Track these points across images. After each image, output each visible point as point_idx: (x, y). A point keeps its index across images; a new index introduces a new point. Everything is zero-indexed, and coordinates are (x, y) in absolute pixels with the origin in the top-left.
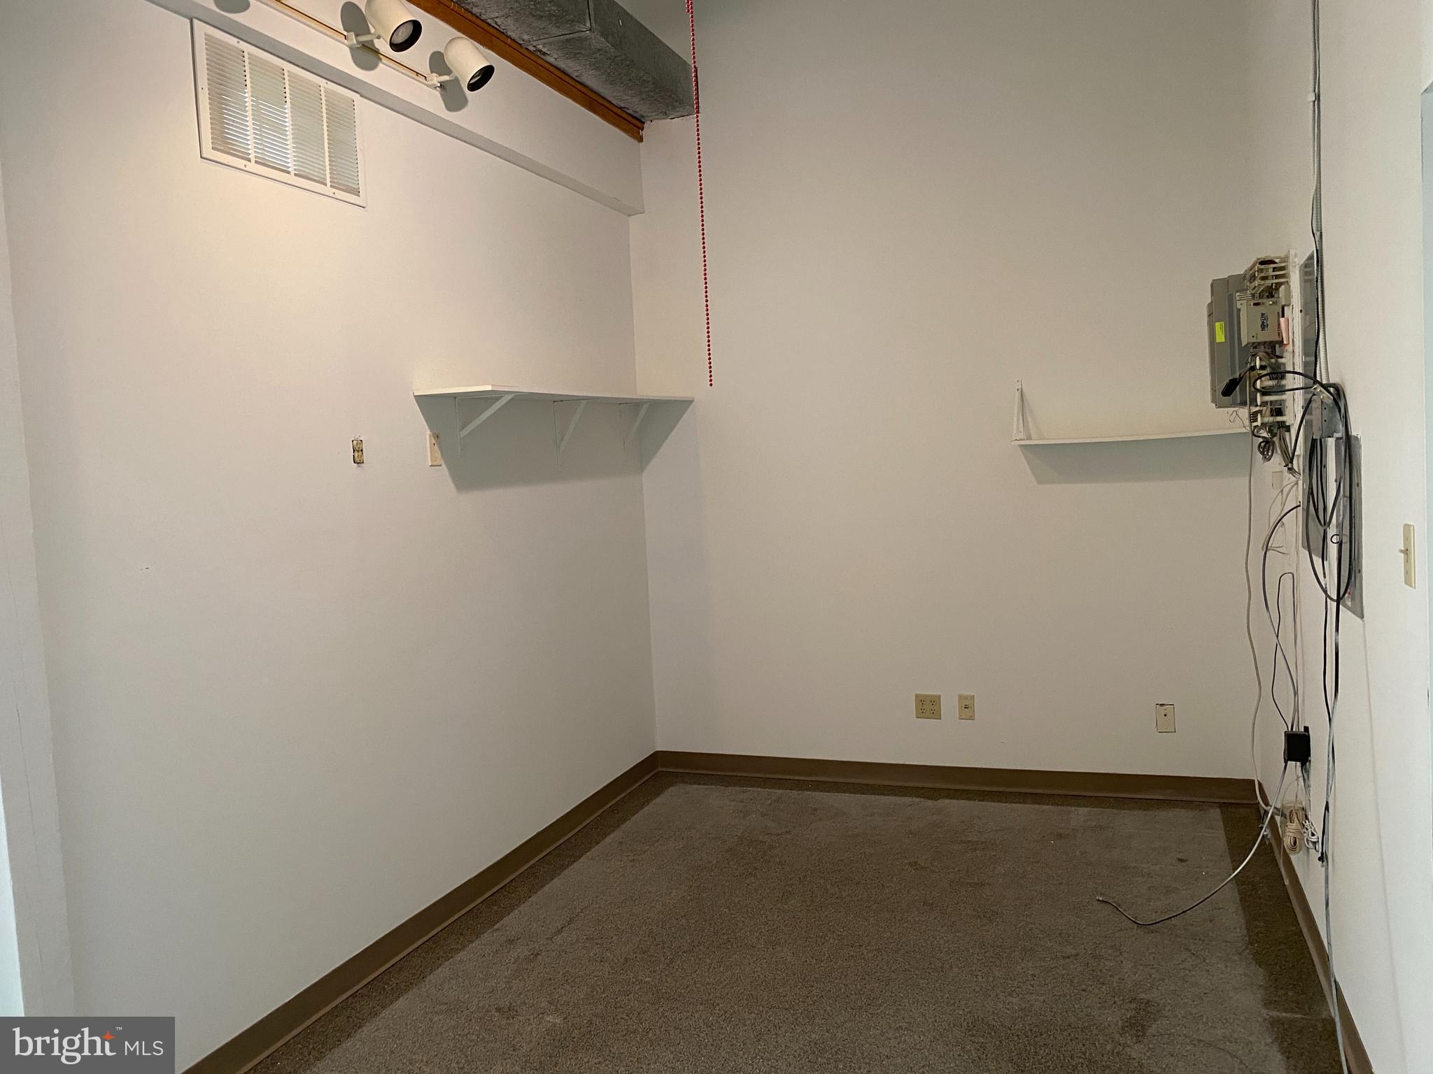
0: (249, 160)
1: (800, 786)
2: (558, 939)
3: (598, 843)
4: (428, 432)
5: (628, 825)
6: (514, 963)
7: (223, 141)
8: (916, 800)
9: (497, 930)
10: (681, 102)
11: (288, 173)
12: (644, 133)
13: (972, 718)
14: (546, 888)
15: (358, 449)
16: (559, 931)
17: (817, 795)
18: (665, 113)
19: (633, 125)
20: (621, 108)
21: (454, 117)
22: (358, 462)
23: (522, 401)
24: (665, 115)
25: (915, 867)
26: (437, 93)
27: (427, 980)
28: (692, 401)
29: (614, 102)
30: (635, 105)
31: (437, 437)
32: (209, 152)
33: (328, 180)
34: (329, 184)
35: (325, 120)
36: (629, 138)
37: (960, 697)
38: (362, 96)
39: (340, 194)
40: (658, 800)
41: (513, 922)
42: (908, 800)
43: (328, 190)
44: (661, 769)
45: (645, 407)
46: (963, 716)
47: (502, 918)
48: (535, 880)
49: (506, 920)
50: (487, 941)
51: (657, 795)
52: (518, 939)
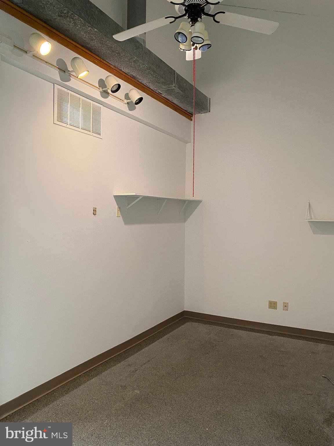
0: (68, 124)
1: (229, 327)
2: (144, 366)
3: (161, 338)
4: (117, 207)
5: (171, 333)
6: (129, 372)
7: (60, 118)
8: (266, 335)
9: (126, 361)
10: (204, 109)
11: (79, 128)
12: (193, 118)
13: (287, 310)
14: (143, 350)
15: (95, 210)
16: (144, 364)
17: (234, 330)
18: (199, 112)
19: (189, 116)
20: (185, 110)
21: (131, 112)
22: (94, 214)
23: (146, 199)
24: (199, 113)
25: (261, 357)
26: (126, 105)
27: (102, 374)
28: (202, 201)
29: (183, 108)
30: (190, 109)
31: (120, 208)
32: (56, 122)
33: (91, 130)
34: (91, 132)
35: (92, 113)
36: (188, 119)
37: (284, 303)
38: (103, 106)
39: (94, 135)
40: (183, 326)
41: (131, 359)
42: (263, 335)
43: (91, 133)
44: (185, 316)
45: (187, 202)
46: (284, 309)
47: (128, 358)
48: (140, 347)
49: (129, 359)
50: (123, 364)
51: (183, 324)
52: (132, 365)
